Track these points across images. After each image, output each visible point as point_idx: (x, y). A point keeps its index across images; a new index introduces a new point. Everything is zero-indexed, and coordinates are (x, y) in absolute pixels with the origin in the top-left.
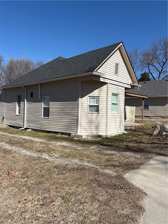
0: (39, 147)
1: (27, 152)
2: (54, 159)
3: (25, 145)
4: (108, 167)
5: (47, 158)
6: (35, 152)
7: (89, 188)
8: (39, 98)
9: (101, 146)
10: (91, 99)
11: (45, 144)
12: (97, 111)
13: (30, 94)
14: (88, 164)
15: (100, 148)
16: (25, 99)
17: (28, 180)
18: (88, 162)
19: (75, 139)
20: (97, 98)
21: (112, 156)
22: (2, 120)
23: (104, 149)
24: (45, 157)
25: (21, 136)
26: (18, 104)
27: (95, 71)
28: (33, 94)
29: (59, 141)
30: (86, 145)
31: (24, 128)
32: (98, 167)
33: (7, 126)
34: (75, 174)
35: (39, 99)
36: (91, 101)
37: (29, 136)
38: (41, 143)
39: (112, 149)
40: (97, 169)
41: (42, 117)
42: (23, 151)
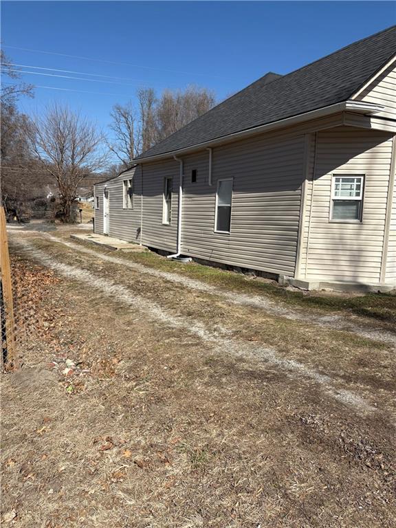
0: (192, 304)
1: (162, 314)
2: (215, 337)
3: (165, 295)
4: (355, 382)
5: (201, 333)
6: (179, 314)
7: (271, 443)
8: (210, 185)
9: (354, 317)
10: (341, 183)
11: (210, 296)
12: (356, 218)
13: (191, 174)
14: (298, 365)
15: (350, 321)
16: (181, 188)
17: (136, 385)
18: (300, 361)
19: (288, 291)
20: (359, 180)
21: (376, 351)
22: (137, 236)
23: (359, 326)
24: (197, 329)
25: (165, 274)
26: (166, 198)
27: (353, 98)
28: (198, 173)
29: (245, 293)
30: (314, 310)
31: (178, 255)
32: (322, 380)
33: (146, 250)
34: (251, 393)
35: (208, 185)
36: (340, 187)
37: (181, 273)
38: (202, 293)
39: (384, 329)
40: (318, 385)
41: (215, 231)
42: (155, 311)
